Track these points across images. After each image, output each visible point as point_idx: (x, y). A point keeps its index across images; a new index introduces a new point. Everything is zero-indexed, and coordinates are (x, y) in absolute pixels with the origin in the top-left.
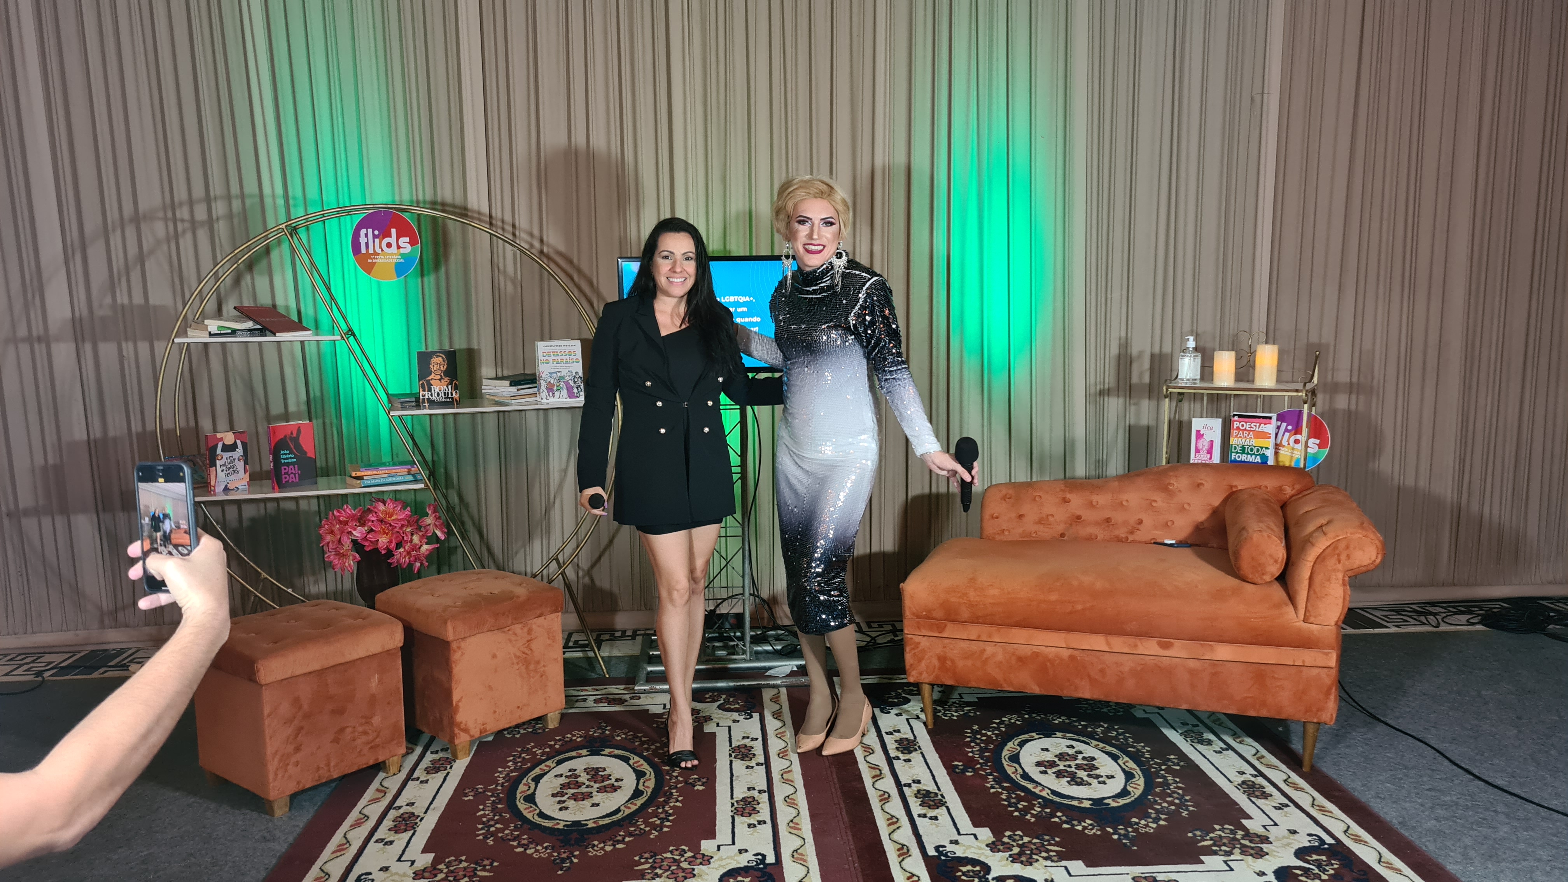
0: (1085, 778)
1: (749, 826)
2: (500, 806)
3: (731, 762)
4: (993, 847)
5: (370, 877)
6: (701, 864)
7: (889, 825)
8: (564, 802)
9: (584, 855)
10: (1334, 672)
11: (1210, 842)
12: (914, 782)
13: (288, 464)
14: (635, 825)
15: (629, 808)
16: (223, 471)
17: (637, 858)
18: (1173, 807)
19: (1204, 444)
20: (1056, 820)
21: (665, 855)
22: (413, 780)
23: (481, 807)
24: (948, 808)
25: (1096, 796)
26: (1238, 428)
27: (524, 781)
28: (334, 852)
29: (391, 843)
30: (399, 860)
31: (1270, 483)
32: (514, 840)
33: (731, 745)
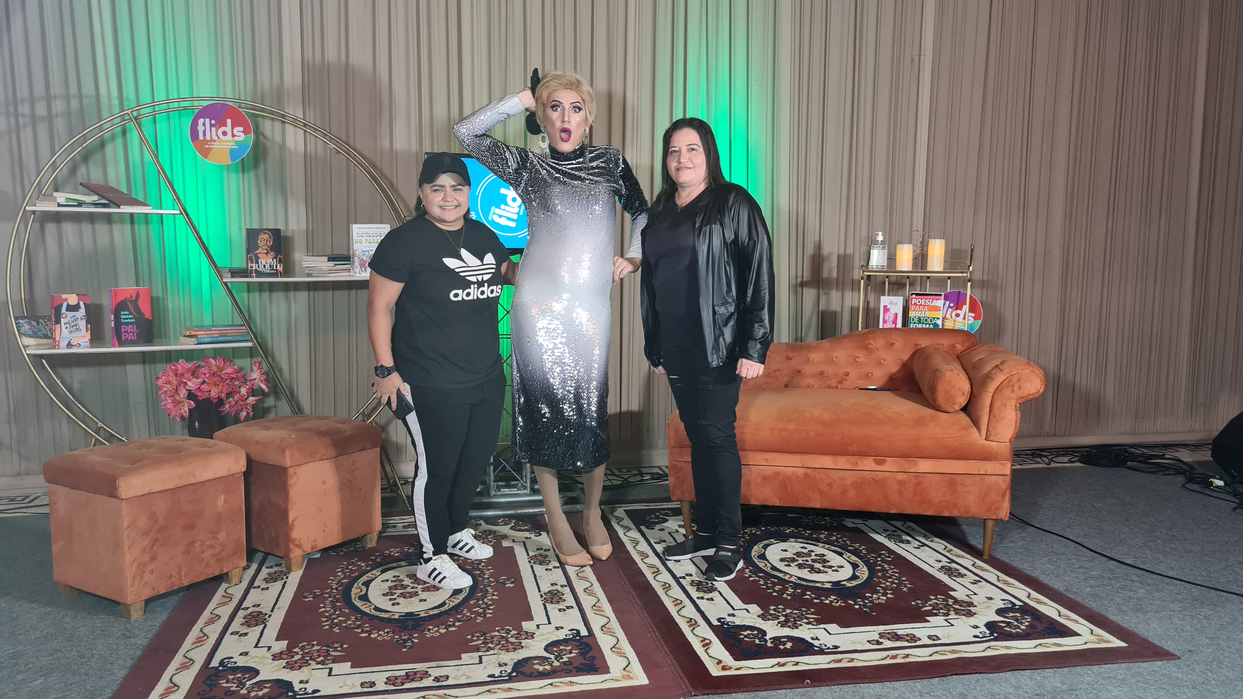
0: (822, 568)
1: (560, 610)
2: (338, 604)
3: (532, 567)
4: (763, 617)
5: (232, 660)
6: (526, 638)
7: (675, 605)
8: (395, 599)
9: (422, 637)
10: (1008, 479)
11: (930, 608)
12: (687, 575)
13: (127, 324)
14: (461, 613)
15: (453, 602)
16: (67, 328)
17: (469, 637)
18: (895, 585)
19: (890, 316)
20: (808, 597)
21: (493, 634)
22: (254, 588)
23: (322, 605)
24: (719, 592)
25: (834, 580)
26: (915, 304)
27: (356, 585)
28: (193, 644)
29: (246, 634)
30: (256, 646)
31: (945, 342)
32: (358, 627)
33: (528, 555)
